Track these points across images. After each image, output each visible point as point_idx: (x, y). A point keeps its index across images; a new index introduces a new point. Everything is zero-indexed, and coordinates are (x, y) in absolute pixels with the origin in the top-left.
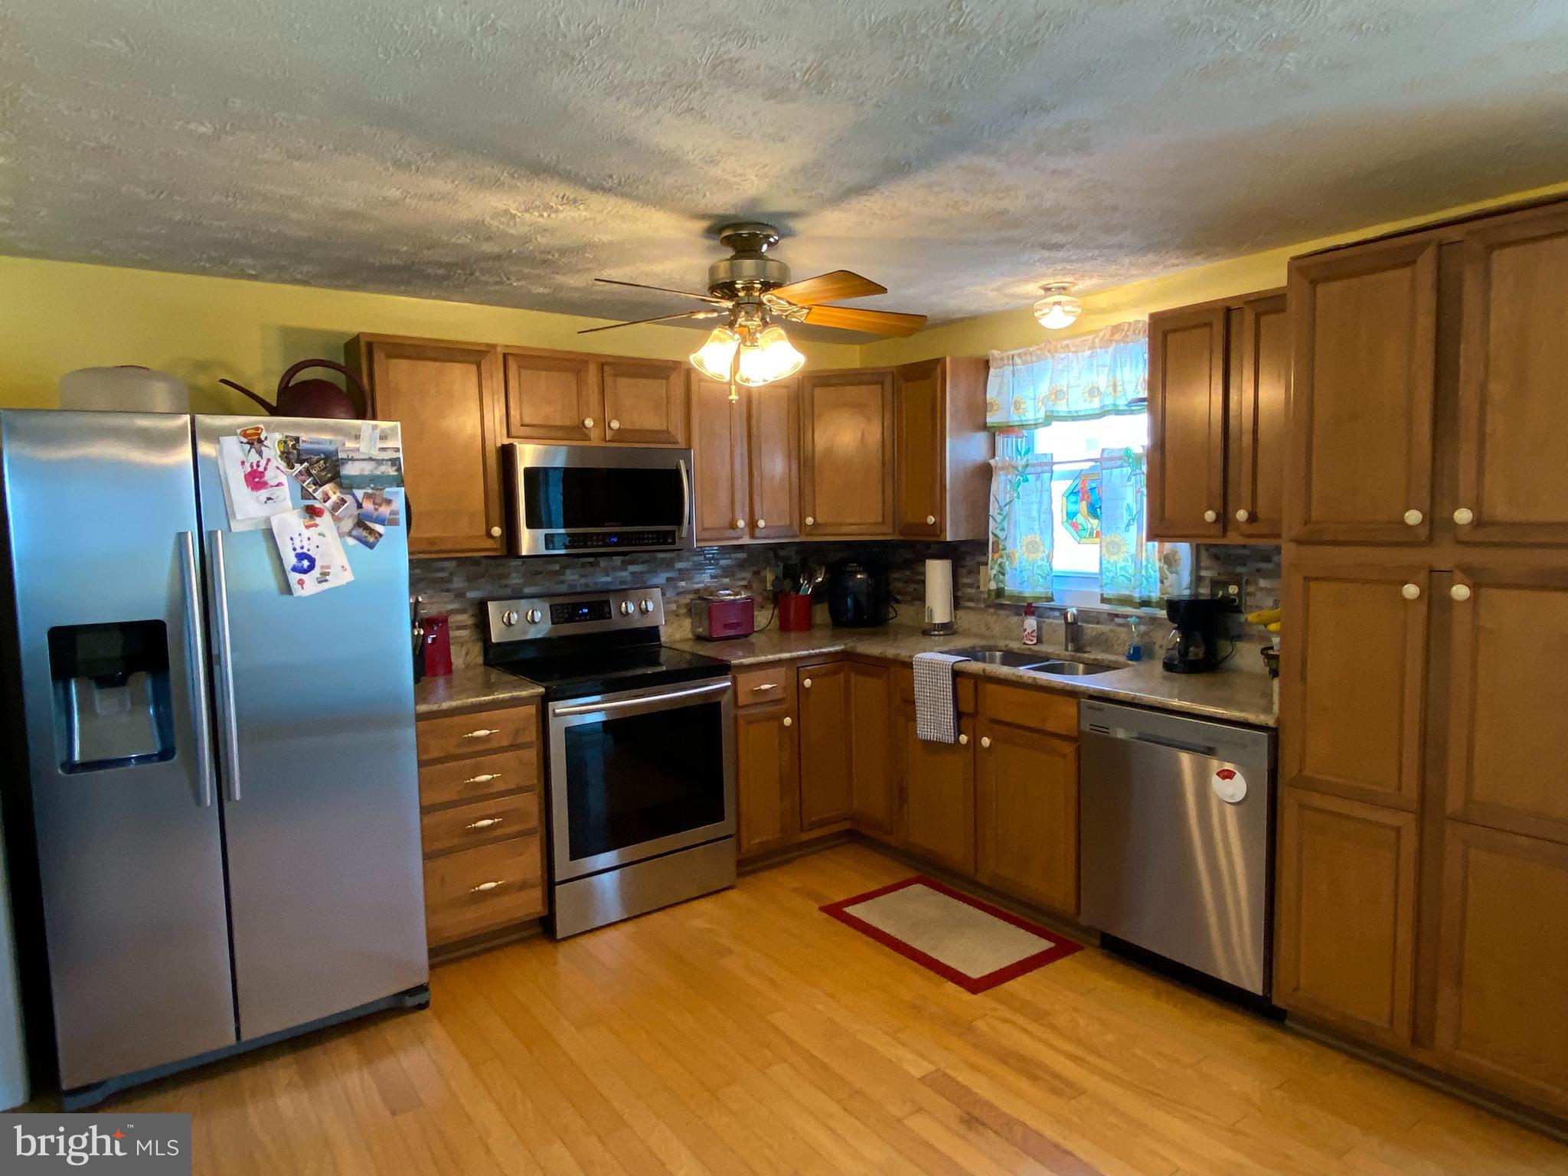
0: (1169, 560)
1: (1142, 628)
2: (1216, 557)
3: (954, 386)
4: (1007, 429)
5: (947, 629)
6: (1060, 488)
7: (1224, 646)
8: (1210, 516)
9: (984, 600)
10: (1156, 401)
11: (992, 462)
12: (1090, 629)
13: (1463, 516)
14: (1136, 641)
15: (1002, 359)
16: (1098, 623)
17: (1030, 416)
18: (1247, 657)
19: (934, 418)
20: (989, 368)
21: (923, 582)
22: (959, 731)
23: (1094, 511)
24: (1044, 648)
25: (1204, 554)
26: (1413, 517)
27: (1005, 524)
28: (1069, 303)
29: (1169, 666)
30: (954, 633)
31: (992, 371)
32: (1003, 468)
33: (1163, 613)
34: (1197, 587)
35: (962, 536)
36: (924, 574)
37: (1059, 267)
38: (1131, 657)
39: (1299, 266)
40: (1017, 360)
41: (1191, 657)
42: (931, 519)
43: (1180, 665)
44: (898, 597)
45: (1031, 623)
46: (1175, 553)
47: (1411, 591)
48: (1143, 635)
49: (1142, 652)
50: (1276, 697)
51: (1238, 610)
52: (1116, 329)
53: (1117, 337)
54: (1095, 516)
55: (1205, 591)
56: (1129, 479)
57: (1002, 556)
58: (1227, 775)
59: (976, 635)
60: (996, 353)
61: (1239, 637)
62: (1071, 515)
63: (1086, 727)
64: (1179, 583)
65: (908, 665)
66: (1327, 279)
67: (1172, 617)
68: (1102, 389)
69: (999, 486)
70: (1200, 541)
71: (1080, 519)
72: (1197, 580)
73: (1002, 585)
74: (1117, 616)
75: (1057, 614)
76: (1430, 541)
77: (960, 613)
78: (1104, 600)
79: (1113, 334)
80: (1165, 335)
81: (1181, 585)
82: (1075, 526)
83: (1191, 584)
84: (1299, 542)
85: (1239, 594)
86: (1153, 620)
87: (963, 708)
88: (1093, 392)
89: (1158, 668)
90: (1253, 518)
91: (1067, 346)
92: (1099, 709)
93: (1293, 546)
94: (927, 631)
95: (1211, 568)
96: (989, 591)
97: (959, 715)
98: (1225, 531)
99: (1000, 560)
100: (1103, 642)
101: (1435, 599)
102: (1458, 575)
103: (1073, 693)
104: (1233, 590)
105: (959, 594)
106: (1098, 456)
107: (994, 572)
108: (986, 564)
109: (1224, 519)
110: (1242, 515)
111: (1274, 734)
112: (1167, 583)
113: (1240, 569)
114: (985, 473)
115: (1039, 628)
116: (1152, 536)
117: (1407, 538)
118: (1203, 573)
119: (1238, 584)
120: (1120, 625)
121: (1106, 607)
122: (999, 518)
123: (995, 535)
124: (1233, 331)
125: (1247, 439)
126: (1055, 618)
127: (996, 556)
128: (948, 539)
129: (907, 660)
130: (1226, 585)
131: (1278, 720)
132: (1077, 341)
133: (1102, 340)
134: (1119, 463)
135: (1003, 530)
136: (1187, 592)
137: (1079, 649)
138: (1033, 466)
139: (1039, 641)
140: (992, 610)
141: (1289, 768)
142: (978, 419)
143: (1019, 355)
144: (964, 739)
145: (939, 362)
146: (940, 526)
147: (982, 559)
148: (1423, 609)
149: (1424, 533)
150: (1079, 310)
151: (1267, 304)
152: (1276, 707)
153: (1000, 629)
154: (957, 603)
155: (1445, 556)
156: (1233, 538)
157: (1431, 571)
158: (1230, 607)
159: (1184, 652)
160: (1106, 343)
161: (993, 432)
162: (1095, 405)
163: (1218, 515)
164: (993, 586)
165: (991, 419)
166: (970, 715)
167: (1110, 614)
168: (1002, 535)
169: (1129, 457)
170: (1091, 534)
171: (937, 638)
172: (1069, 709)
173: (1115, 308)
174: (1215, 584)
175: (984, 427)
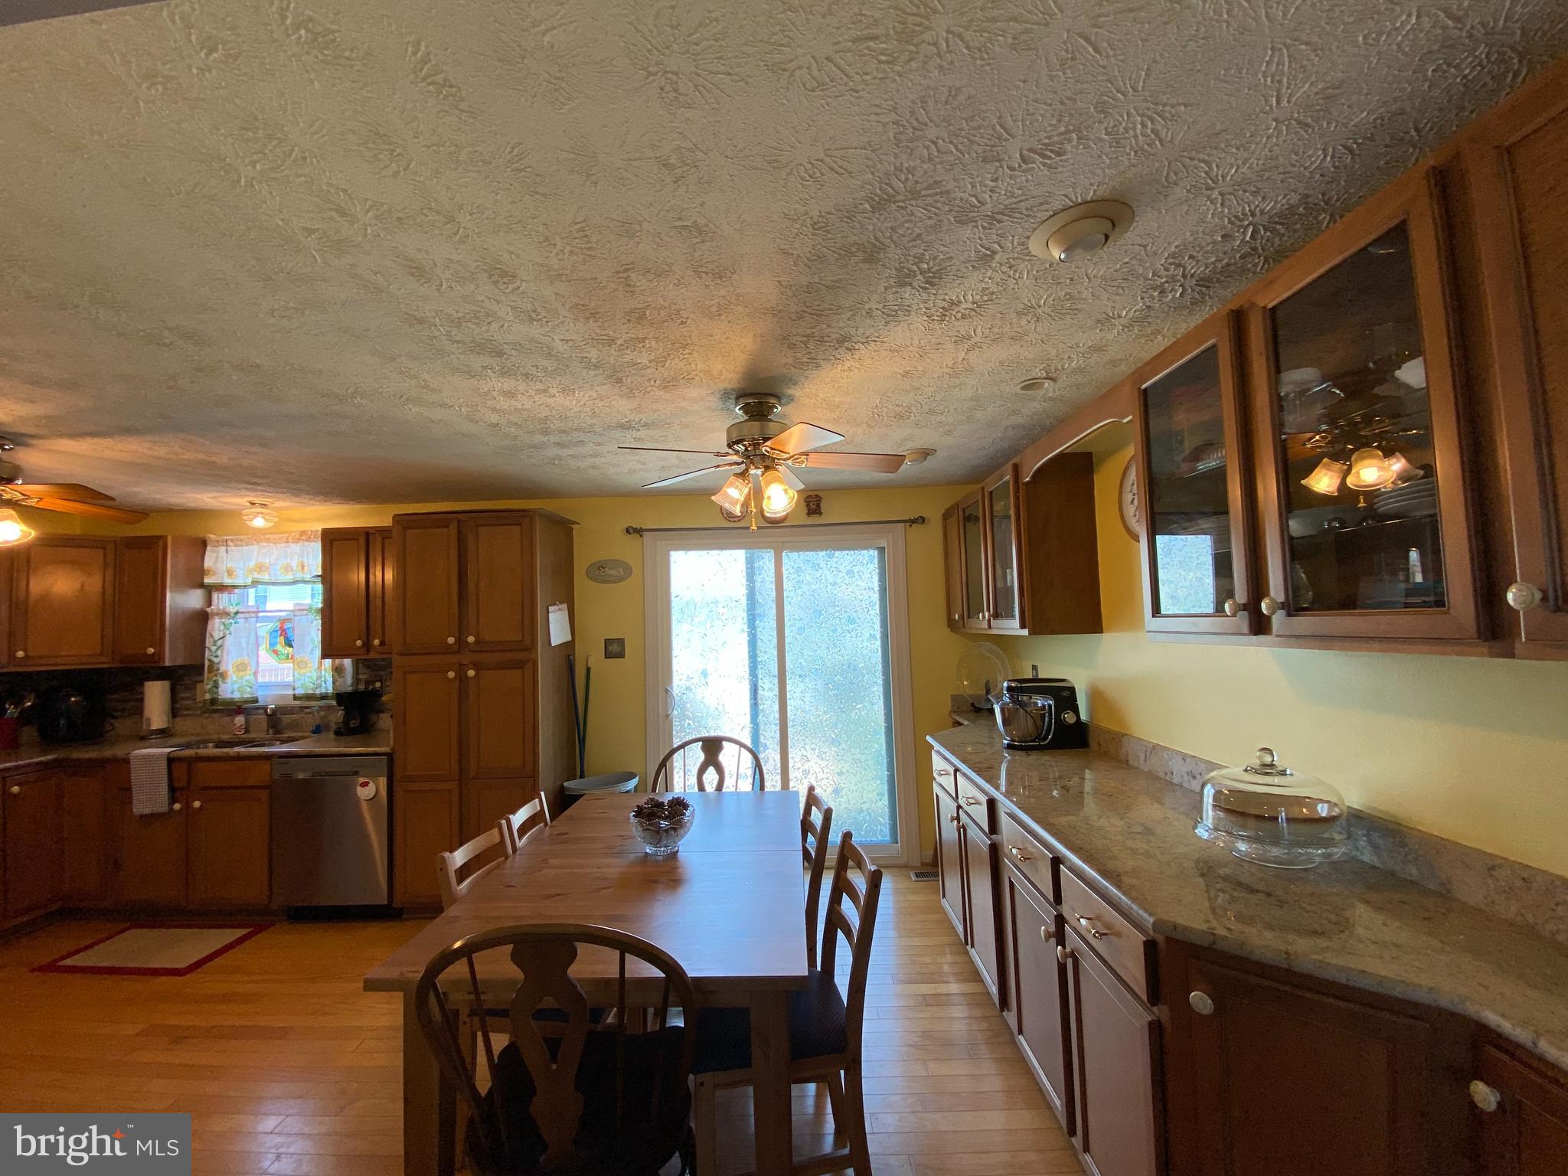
0: (338, 671)
1: (322, 713)
2: (368, 667)
3: (174, 555)
4: (222, 588)
5: (163, 733)
6: (264, 629)
7: (373, 717)
8: (359, 643)
9: (200, 708)
10: (327, 577)
11: (209, 610)
12: (286, 719)
13: (471, 639)
14: (318, 722)
15: (218, 541)
16: (292, 714)
17: (240, 581)
18: (385, 721)
19: (155, 579)
20: (206, 546)
21: (142, 700)
22: (173, 800)
23: (289, 643)
24: (252, 735)
25: (361, 665)
26: (451, 640)
27: (219, 653)
28: (268, 514)
29: (338, 733)
30: (172, 735)
31: (208, 548)
32: (217, 614)
33: (334, 703)
34: (357, 684)
35: (180, 662)
36: (142, 693)
37: (259, 493)
38: (314, 732)
39: (397, 518)
40: (229, 543)
41: (352, 726)
42: (151, 650)
43: (344, 732)
44: (115, 714)
45: (240, 720)
46: (342, 665)
47: (451, 674)
48: (322, 718)
49: (322, 728)
50: (392, 738)
51: (381, 696)
52: (303, 533)
53: (303, 537)
54: (291, 646)
55: (362, 687)
56: (312, 623)
57: (216, 675)
58: (365, 784)
59: (192, 735)
60: (212, 536)
61: (382, 711)
62: (272, 645)
63: (277, 776)
64: (345, 682)
65: (126, 761)
66: (410, 528)
67: (339, 704)
68: (294, 568)
69: (216, 627)
70: (356, 657)
71: (279, 647)
72: (356, 680)
73: (215, 696)
74: (306, 708)
75: (262, 711)
76: (459, 651)
77: (178, 720)
78: (295, 698)
79: (301, 535)
80: (332, 541)
81: (347, 683)
82: (276, 652)
83: (353, 682)
84: (401, 654)
85: (381, 687)
86: (329, 707)
87: (177, 784)
88: (288, 568)
89: (332, 735)
90: (382, 643)
91: (269, 539)
92: (286, 763)
93: (398, 657)
94: (144, 738)
95: (365, 674)
96: (205, 701)
97: (172, 789)
98: (368, 651)
99: (214, 678)
100: (295, 726)
101: (461, 677)
102: (471, 665)
103: (268, 757)
104: (378, 685)
105: (178, 706)
106: (291, 608)
107: (209, 687)
108: (202, 681)
109: (367, 645)
110: (376, 642)
111: (390, 756)
112: (337, 684)
113: (382, 673)
114: (202, 618)
115: (247, 722)
116: (325, 655)
117: (448, 650)
118: (361, 677)
119: (381, 681)
120: (307, 713)
121: (297, 703)
122: (214, 648)
123: (210, 660)
124: (371, 545)
125: (379, 602)
126: (259, 714)
127: (211, 675)
128: (167, 663)
129: (124, 756)
130: (373, 682)
131: (393, 749)
132: (276, 537)
133: (293, 538)
134: (305, 612)
135: (217, 656)
136: (350, 688)
137: (277, 732)
138: (243, 613)
139: (247, 731)
140: (206, 715)
141: (398, 774)
142: (196, 578)
143: (232, 540)
144: (177, 806)
145: (163, 538)
146: (160, 655)
147: (199, 678)
148: (457, 683)
149: (456, 648)
150: (277, 519)
151: (385, 533)
152: (392, 743)
153: (213, 726)
154: (174, 712)
155: (465, 658)
156: (373, 655)
157: (461, 665)
158: (377, 694)
159: (346, 722)
160: (297, 540)
161: (209, 590)
162: (289, 577)
163: (364, 643)
164: (208, 696)
165: (207, 580)
166: (182, 789)
167: (301, 707)
168: (216, 660)
169: (312, 609)
170: (287, 658)
171: (154, 741)
172: (266, 766)
173: (303, 520)
174: (368, 682)
175: (202, 585)
